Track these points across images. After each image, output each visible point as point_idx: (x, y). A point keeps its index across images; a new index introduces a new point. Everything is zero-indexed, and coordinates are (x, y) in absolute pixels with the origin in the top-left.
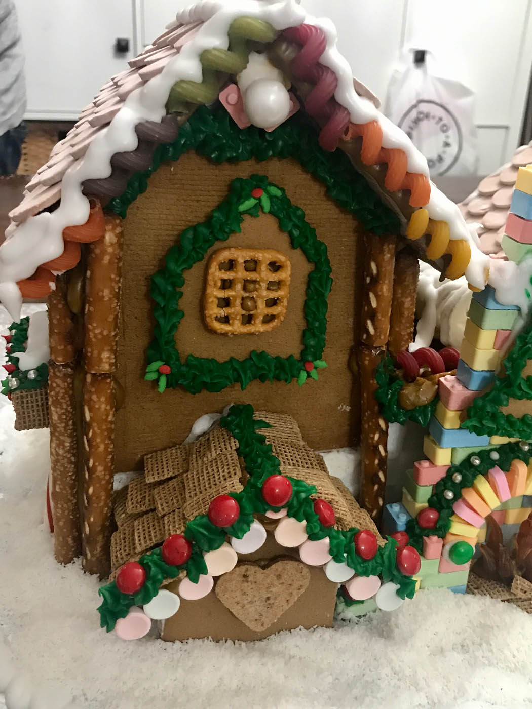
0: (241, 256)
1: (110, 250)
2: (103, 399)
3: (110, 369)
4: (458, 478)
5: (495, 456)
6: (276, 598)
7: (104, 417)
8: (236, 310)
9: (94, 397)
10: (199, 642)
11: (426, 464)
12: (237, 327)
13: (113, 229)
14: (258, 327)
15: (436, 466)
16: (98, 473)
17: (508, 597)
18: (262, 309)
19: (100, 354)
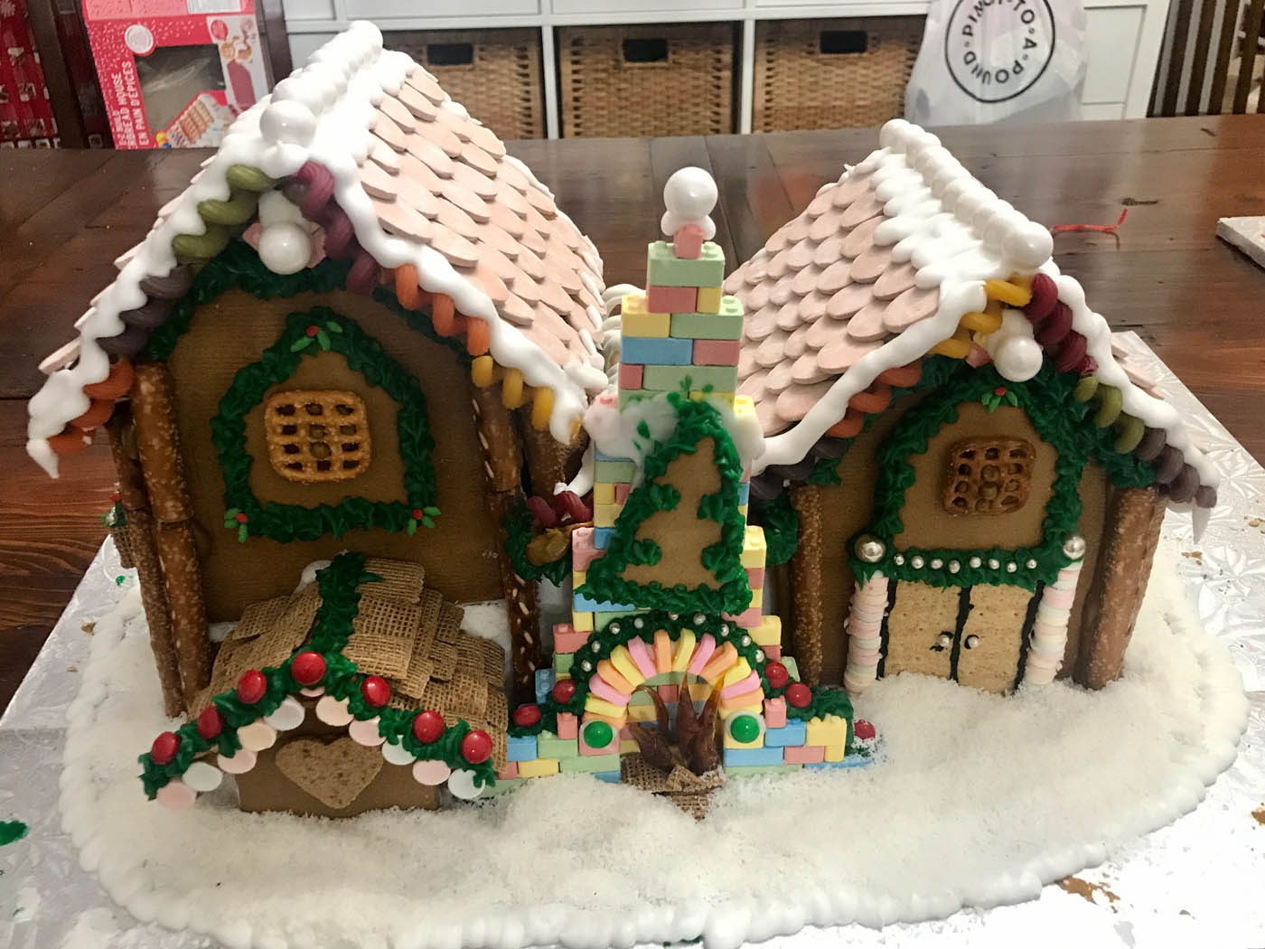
0: (299, 400)
1: (150, 399)
2: (176, 549)
3: (179, 518)
4: (597, 647)
5: (639, 624)
6: (348, 775)
7: (180, 568)
8: (305, 456)
9: (165, 547)
10: (275, 815)
11: (563, 629)
12: (310, 474)
13: (149, 379)
14: (337, 474)
15: (574, 632)
16: (182, 627)
17: (664, 789)
18: (338, 455)
19: (163, 503)
